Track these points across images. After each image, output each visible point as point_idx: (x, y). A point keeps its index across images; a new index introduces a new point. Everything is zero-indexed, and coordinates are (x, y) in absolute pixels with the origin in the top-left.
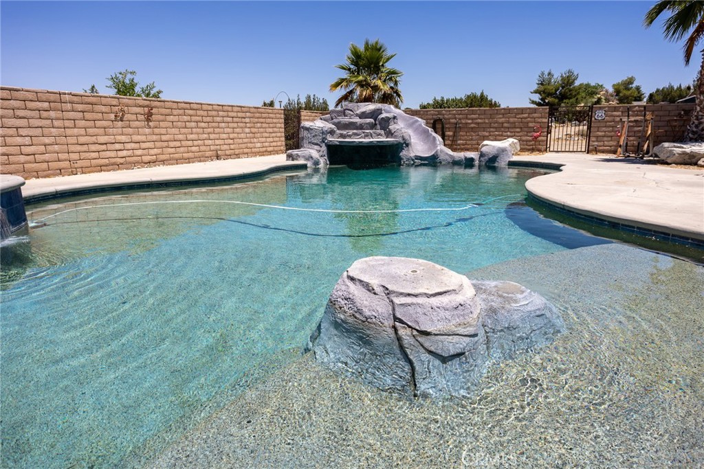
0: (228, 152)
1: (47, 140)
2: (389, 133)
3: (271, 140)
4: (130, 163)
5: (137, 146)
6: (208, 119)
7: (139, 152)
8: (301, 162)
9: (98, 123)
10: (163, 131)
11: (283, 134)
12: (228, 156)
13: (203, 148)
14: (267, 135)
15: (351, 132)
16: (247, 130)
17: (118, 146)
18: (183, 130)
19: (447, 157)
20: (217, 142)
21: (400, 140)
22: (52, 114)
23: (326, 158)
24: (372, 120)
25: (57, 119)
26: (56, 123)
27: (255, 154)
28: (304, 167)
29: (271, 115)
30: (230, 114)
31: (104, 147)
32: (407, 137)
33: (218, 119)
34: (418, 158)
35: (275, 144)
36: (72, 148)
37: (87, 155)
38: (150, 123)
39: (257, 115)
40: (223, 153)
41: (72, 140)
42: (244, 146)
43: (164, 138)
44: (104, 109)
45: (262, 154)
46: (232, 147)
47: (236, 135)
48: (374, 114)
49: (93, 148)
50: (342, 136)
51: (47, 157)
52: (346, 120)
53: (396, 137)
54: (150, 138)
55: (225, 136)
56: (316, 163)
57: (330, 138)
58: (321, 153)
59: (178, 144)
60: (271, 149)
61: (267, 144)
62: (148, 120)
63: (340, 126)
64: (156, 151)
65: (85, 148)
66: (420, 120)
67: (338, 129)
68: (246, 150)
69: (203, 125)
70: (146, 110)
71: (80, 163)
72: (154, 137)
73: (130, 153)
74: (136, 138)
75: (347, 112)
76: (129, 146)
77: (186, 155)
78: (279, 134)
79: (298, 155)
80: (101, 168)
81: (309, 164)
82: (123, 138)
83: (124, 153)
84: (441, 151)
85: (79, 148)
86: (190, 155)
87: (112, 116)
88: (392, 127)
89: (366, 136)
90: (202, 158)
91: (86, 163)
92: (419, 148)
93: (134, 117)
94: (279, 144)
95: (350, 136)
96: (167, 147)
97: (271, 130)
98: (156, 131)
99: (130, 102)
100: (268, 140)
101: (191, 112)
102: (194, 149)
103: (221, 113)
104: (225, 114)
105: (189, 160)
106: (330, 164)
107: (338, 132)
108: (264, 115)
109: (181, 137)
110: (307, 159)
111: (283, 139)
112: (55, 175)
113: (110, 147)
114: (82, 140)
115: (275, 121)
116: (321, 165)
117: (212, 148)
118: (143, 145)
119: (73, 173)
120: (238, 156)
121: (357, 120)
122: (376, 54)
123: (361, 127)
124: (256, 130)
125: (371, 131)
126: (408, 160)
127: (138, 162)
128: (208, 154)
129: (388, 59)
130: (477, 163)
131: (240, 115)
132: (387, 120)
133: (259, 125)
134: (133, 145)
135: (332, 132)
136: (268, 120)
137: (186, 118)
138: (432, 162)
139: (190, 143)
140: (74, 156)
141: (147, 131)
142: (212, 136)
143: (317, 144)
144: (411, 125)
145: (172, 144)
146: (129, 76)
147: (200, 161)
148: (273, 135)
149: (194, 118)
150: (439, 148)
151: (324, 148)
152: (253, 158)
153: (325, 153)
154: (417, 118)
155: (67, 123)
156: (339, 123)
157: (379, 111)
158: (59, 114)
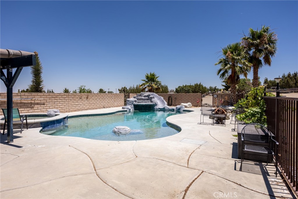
0: (107, 106)
1: (65, 104)
2: (152, 102)
3: (120, 102)
4: (82, 109)
5: (84, 105)
6: (102, 97)
7: (84, 107)
8: (126, 109)
9: (76, 100)
10: (91, 101)
11: (124, 101)
12: (107, 107)
13: (100, 105)
14: (119, 101)
15: (141, 101)
16: (113, 100)
17: (79, 105)
18: (95, 101)
19: (167, 108)
20: (104, 103)
21: (154, 103)
22: (67, 98)
23: (133, 108)
24: (147, 98)
25: (68, 99)
26: (67, 100)
27: (115, 107)
28: (126, 111)
29: (120, 95)
30: (108, 96)
31: (76, 106)
32: (156, 103)
33: (105, 97)
34: (159, 108)
35: (121, 103)
36: (70, 106)
37: (73, 107)
38: (88, 99)
39: (116, 96)
40: (106, 106)
41: (70, 104)
42: (112, 104)
43: (91, 103)
44: (77, 96)
45: (117, 106)
46: (108, 105)
47: (109, 101)
48: (148, 96)
49: (74, 106)
50: (138, 102)
51: (64, 108)
52: (140, 97)
53: (153, 103)
54: (87, 103)
55: (106, 102)
56: (130, 110)
57: (135, 103)
58: (132, 107)
59: (94, 104)
60: (120, 105)
61: (118, 104)
62: (87, 98)
63: (138, 99)
64: (88, 106)
65: (72, 106)
66: (162, 97)
67: (138, 100)
68: (112, 106)
69: (101, 99)
70: (87, 96)
71: (71, 110)
72: (88, 103)
73: (82, 107)
74: (84, 103)
75: (142, 95)
76: (82, 105)
77: (96, 107)
78: (122, 101)
79: (125, 108)
80: (75, 111)
81: (128, 110)
82: (81, 103)
83: (81, 107)
84: (166, 107)
85: (71, 106)
86: (97, 107)
87: (79, 98)
88: (153, 100)
89: (145, 102)
90: (100, 108)
91: (72, 109)
92: (160, 105)
93: (84, 98)
94: (122, 103)
95: (140, 102)
96: (91, 105)
97: (120, 100)
98: (89, 101)
99: (83, 94)
100: (119, 102)
101: (98, 96)
102: (98, 105)
103: (106, 96)
104: (107, 96)
105: (96, 109)
106: (134, 110)
107: (137, 101)
108: (118, 96)
109: (95, 102)
110: (127, 109)
111: (124, 102)
112: (66, 112)
113: (78, 105)
114: (72, 104)
115: (121, 97)
116: (131, 110)
117: (103, 105)
118: (85, 105)
119: (69, 112)
120: (110, 107)
121: (143, 98)
122: (153, 77)
123: (144, 100)
124: (115, 100)
125: (147, 101)
126: (156, 109)
127: (84, 109)
128: (101, 107)
129: (157, 78)
130: (175, 110)
131: (111, 96)
132: (151, 98)
133: (116, 98)
134: (83, 105)
135: (135, 101)
136: (119, 97)
137: (96, 97)
138: (163, 110)
139: (97, 104)
140: (70, 108)
141: (87, 101)
142: (103, 102)
143: (130, 105)
144: (159, 99)
145: (92, 104)
146: (83, 87)
147: (99, 109)
148: (121, 101)
149: (99, 97)
150: (165, 106)
151: (133, 106)
152: (114, 108)
153: (133, 107)
154: (161, 97)
155: (69, 100)
156: (138, 98)
157: (150, 95)
158: (68, 98)
